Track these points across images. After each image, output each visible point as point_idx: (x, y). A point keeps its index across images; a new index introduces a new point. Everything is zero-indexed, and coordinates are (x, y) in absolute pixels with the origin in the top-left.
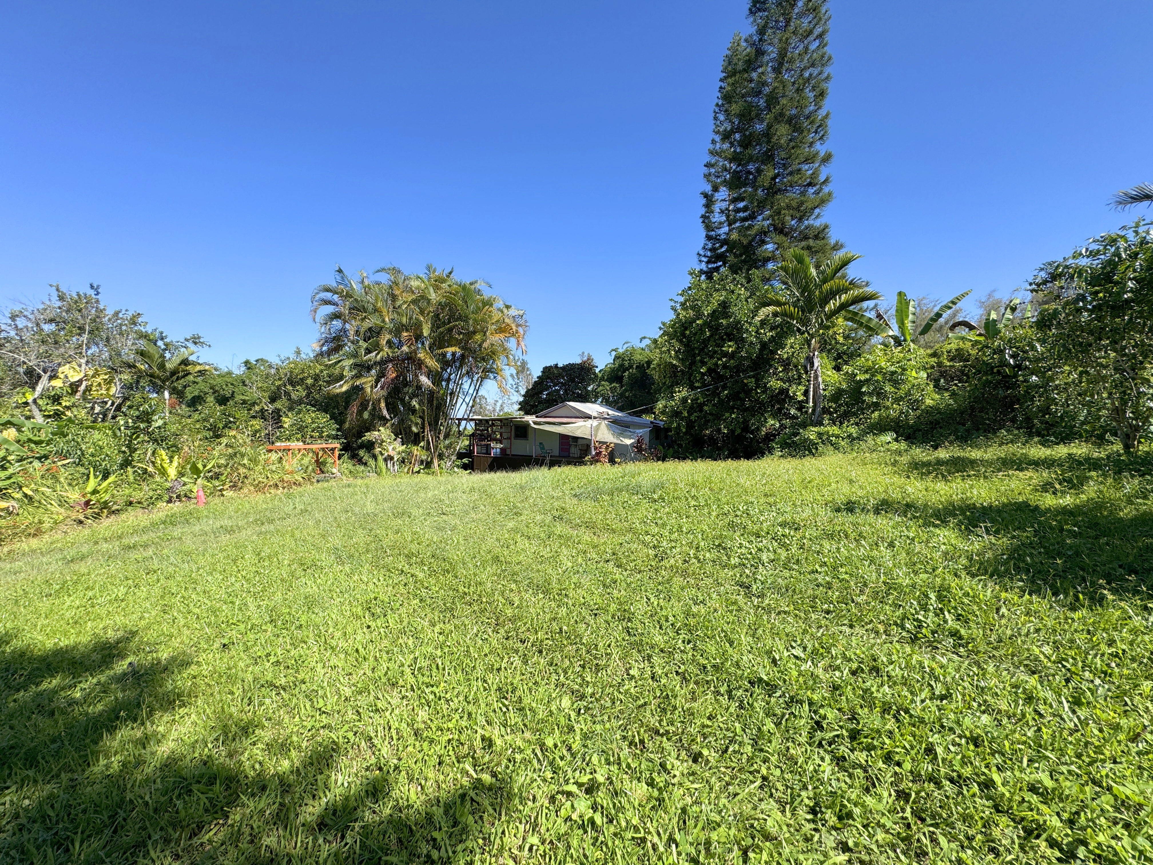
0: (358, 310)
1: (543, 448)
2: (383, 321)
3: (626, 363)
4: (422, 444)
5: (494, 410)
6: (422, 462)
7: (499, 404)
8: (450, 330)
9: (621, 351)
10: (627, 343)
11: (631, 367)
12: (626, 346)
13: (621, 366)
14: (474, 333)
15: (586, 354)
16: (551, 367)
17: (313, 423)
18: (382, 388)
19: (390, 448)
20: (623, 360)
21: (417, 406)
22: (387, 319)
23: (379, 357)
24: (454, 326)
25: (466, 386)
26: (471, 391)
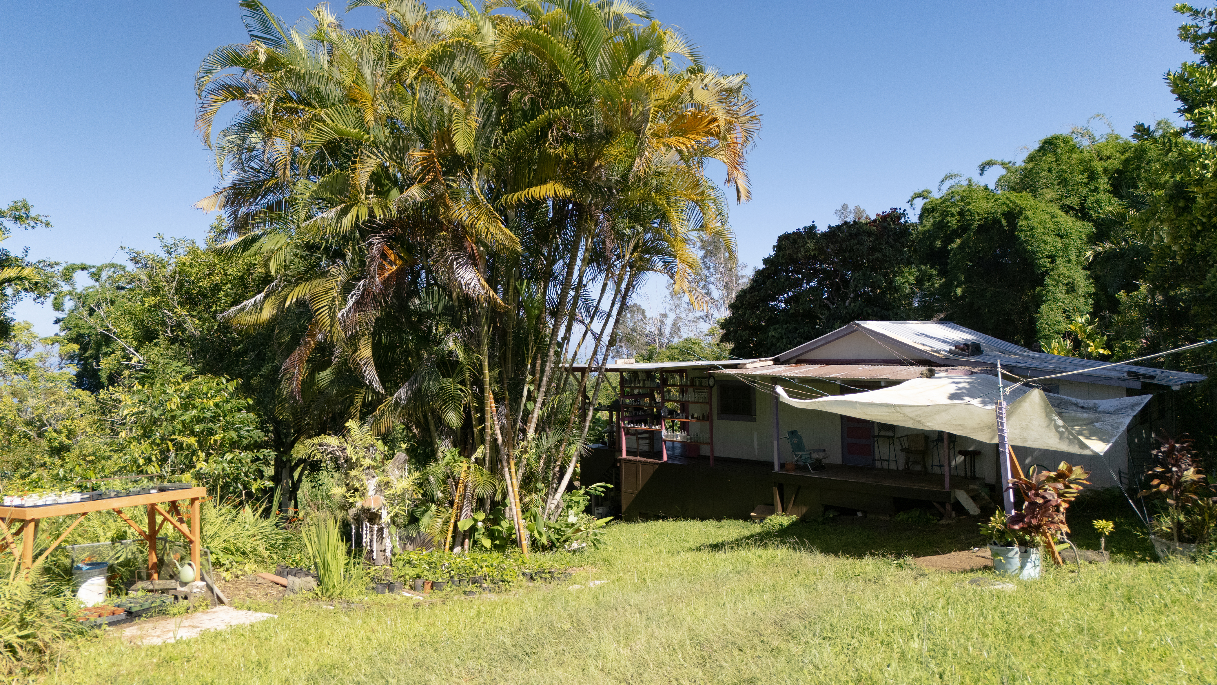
0: (302, 101)
1: (798, 447)
2: (361, 123)
3: (953, 222)
4: (480, 452)
5: (661, 334)
6: (480, 503)
7: (669, 322)
8: (539, 137)
9: (936, 195)
10: (949, 177)
11: (964, 228)
12: (947, 184)
13: (940, 226)
14: (608, 135)
15: (851, 207)
16: (797, 234)
17: (185, 407)
18: (359, 305)
19: (371, 485)
20: (945, 214)
21: (461, 355)
22: (369, 117)
23: (347, 221)
24: (550, 124)
25: (593, 291)
26: (605, 305)
